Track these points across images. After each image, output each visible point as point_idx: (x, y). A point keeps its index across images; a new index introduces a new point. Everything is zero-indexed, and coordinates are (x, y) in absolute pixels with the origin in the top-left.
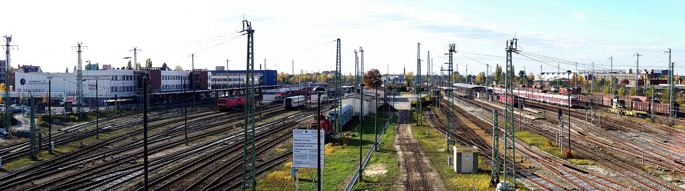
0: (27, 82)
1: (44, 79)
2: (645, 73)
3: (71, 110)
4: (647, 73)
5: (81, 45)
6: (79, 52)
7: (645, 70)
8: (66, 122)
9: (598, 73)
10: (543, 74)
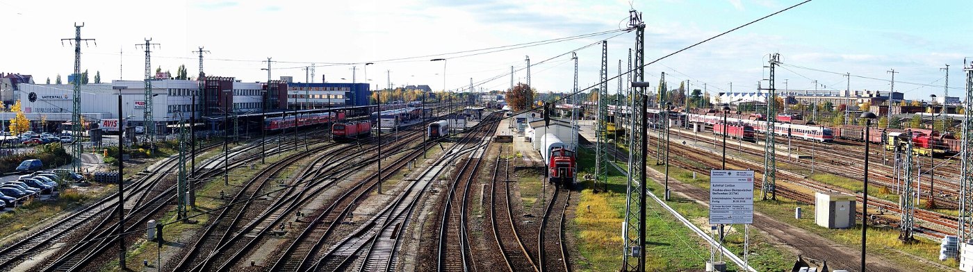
0: (39, 97)
1: (65, 94)
2: (868, 95)
3: (135, 140)
4: (871, 96)
5: (150, 42)
6: (147, 52)
7: (868, 92)
8: (134, 158)
9: (800, 95)
10: (721, 94)
